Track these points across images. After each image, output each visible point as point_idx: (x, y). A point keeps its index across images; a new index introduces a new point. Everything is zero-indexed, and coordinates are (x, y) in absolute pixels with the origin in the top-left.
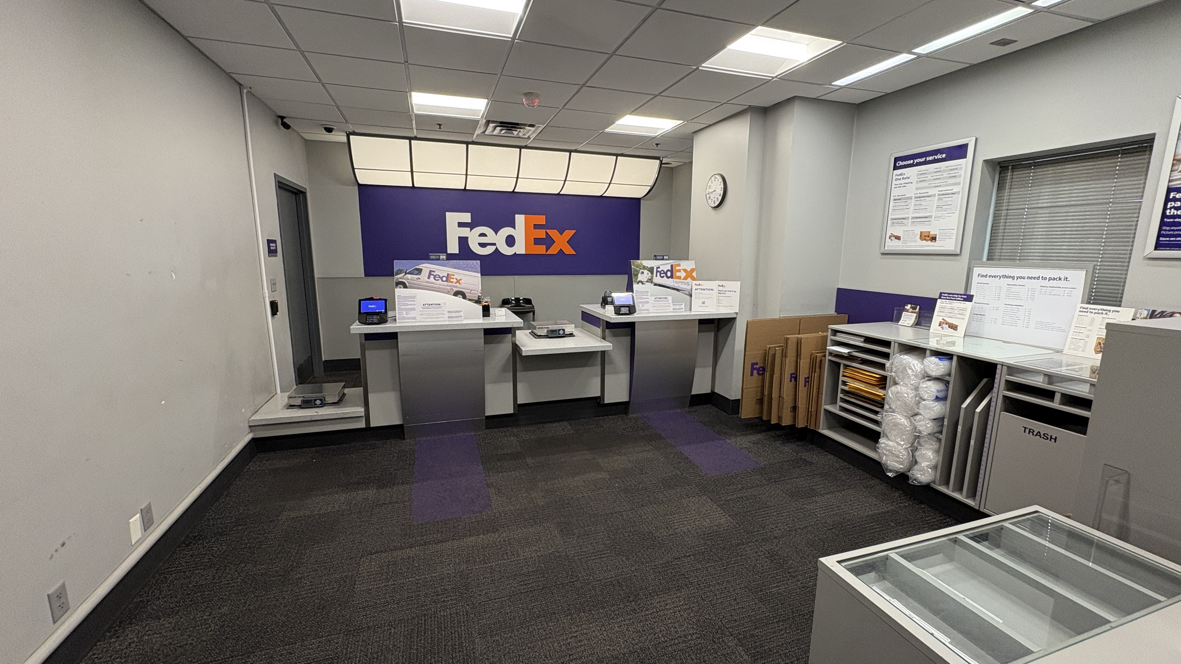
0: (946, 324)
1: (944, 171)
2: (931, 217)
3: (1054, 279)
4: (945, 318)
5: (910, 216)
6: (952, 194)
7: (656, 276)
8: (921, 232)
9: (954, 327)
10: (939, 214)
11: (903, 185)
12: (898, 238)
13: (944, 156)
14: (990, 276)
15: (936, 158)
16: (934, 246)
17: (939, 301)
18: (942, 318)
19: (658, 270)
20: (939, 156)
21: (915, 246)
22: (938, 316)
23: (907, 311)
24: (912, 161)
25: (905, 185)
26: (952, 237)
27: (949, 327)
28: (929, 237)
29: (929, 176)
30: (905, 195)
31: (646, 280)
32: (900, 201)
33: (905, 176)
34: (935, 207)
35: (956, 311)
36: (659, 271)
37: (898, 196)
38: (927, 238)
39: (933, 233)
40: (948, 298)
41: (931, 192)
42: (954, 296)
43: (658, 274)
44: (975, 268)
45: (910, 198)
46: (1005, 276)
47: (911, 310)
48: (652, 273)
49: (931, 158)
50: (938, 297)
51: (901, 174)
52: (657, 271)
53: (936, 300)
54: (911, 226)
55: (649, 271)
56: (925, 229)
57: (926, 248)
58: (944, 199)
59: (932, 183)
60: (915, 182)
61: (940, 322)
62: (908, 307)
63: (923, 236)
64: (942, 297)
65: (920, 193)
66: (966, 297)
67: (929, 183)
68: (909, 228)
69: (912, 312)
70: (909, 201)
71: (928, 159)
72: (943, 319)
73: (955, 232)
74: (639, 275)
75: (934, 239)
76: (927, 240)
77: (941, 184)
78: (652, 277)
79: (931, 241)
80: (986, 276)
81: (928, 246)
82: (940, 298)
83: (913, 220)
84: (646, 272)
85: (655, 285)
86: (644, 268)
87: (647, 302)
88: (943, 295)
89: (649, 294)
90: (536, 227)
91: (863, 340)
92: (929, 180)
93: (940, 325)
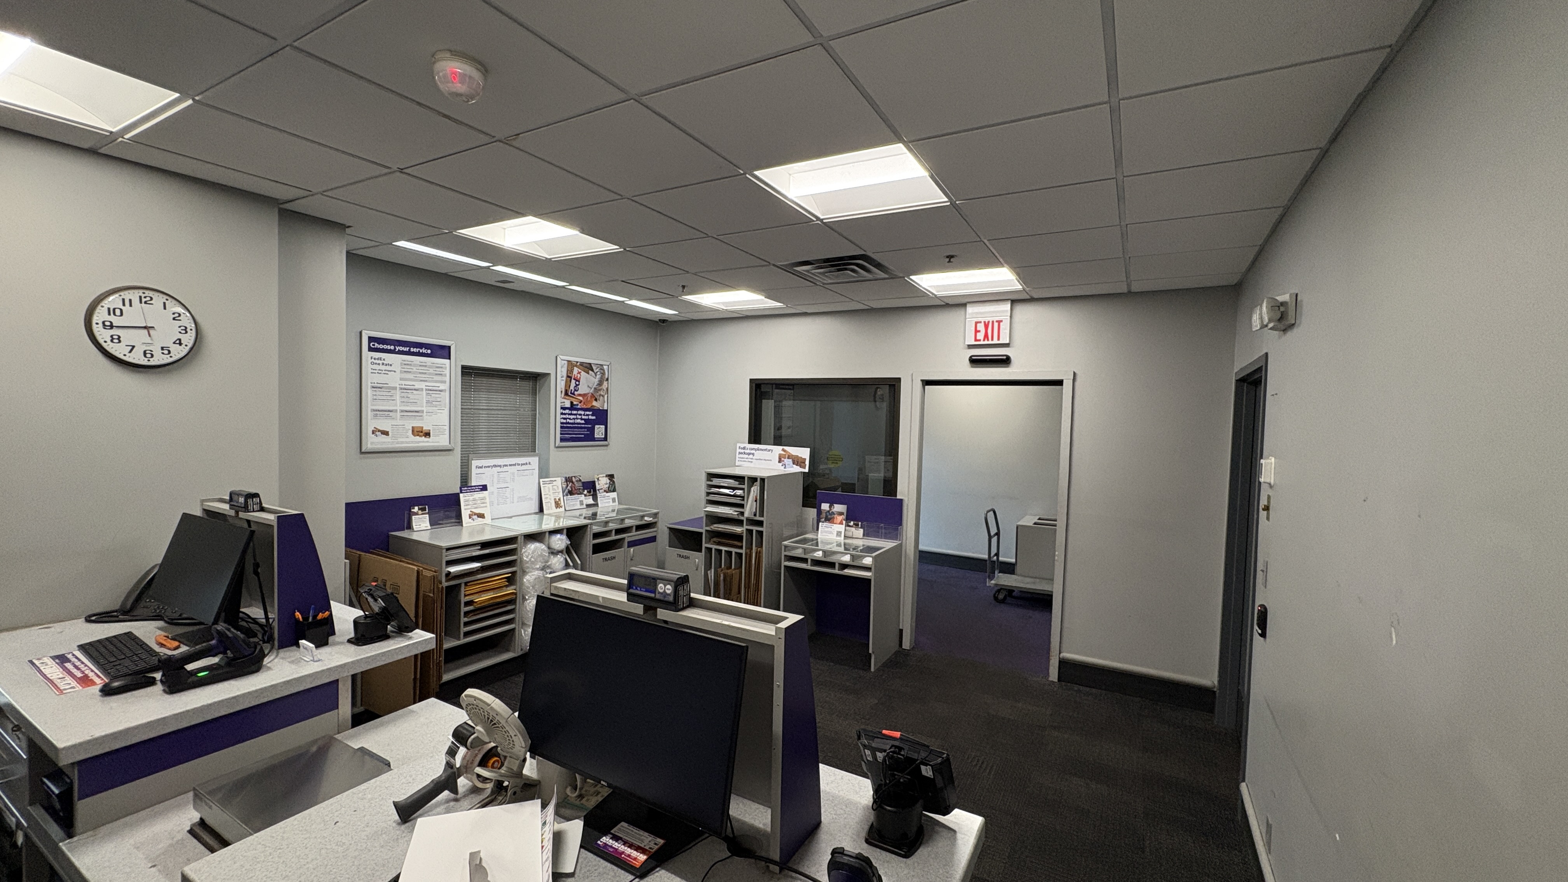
0: (475, 515)
2: (423, 412)
3: (524, 464)
4: (472, 510)
5: (399, 408)
6: (440, 391)
8: (413, 427)
9: (481, 516)
10: (431, 409)
11: (384, 372)
12: (386, 433)
13: (429, 351)
14: (485, 467)
15: (421, 351)
16: (428, 442)
17: (461, 495)
18: (470, 510)
21: (407, 442)
22: (465, 509)
23: (416, 514)
24: (392, 347)
25: (387, 372)
26: (445, 433)
27: (478, 517)
28: (422, 432)
29: (415, 368)
30: (387, 384)
32: (380, 390)
33: (385, 362)
34: (425, 401)
35: (479, 502)
37: (377, 383)
38: (421, 434)
39: (425, 428)
40: (467, 491)
41: (418, 385)
42: (472, 488)
44: (473, 461)
45: (395, 388)
46: (495, 466)
47: (420, 512)
49: (415, 350)
50: (458, 491)
51: (380, 359)
53: (458, 494)
56: (417, 424)
57: (421, 444)
58: (433, 395)
59: (418, 376)
60: (398, 371)
61: (469, 515)
62: (416, 509)
63: (416, 430)
64: (463, 491)
65: (405, 385)
66: (481, 487)
67: (415, 375)
68: (399, 422)
69: (422, 514)
70: (393, 392)
71: (412, 350)
73: (447, 428)
75: (427, 434)
76: (421, 436)
77: (426, 379)
79: (425, 436)
80: (481, 467)
81: (423, 442)
82: (461, 492)
83: (402, 414)
88: (462, 488)
91: (480, 547)
92: (415, 373)
93: (470, 518)
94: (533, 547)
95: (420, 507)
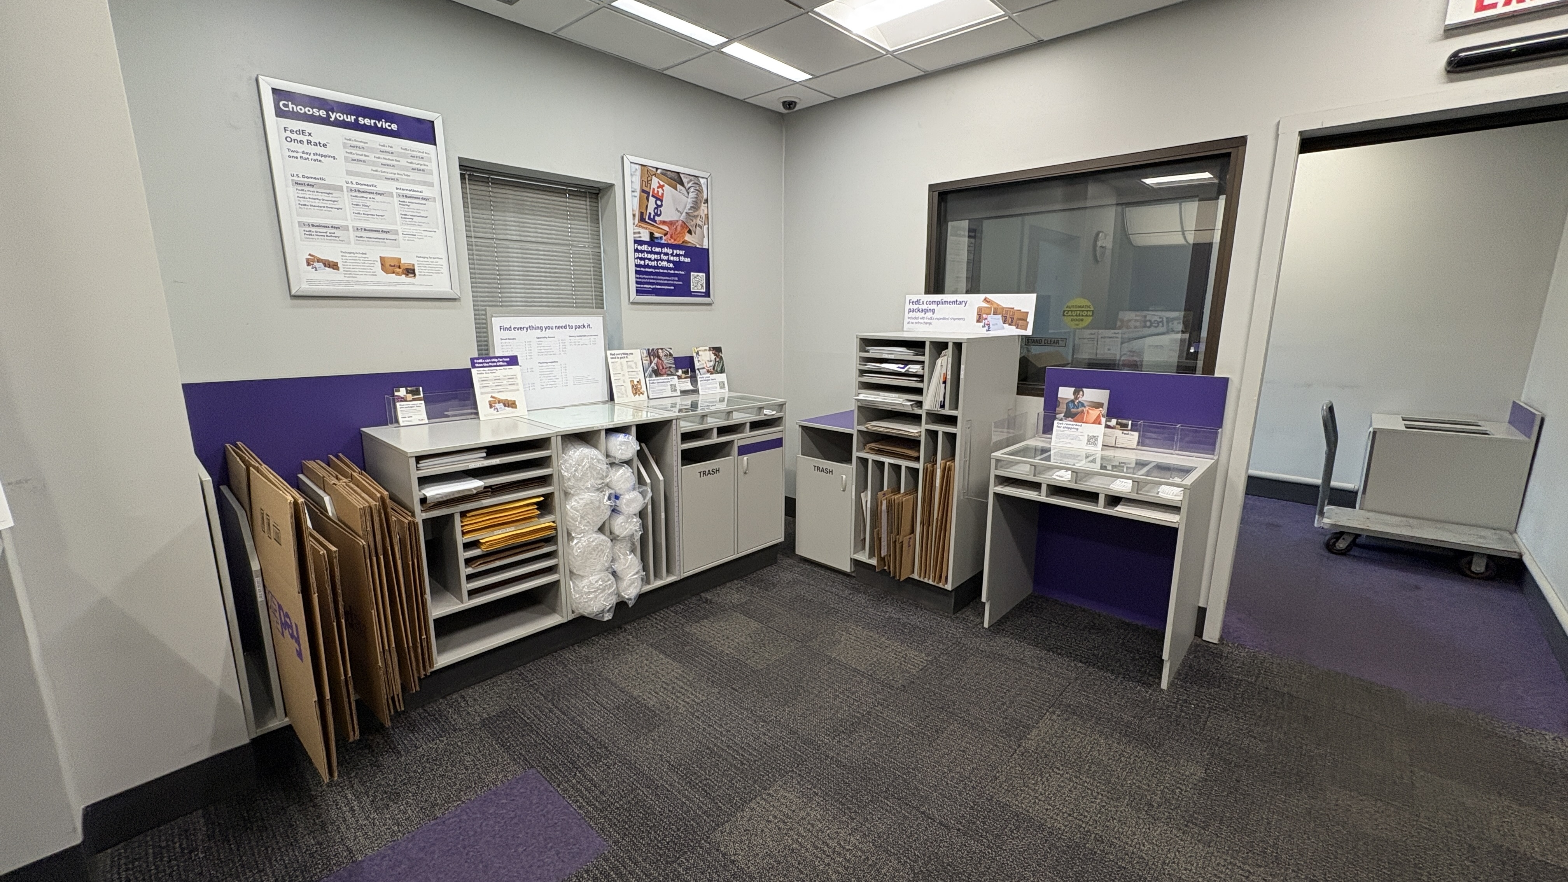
0: (499, 403)
1: (400, 155)
2: (396, 232)
3: (580, 327)
4: (494, 395)
5: (351, 224)
6: (422, 199)
8: (382, 258)
9: (511, 404)
10: (410, 229)
11: (313, 157)
12: (334, 266)
13: (394, 127)
14: (514, 328)
15: (379, 126)
16: (413, 284)
17: (474, 371)
18: (490, 395)
20: (384, 125)
21: (376, 284)
22: (482, 393)
23: (403, 399)
24: (323, 113)
25: (319, 158)
26: (442, 270)
27: (505, 406)
28: (399, 267)
29: (369, 154)
30: (323, 179)
32: (313, 189)
33: (313, 140)
34: (398, 215)
35: (505, 382)
37: (305, 177)
38: (398, 270)
39: (406, 261)
40: (485, 365)
41: (382, 185)
42: (493, 360)
44: (493, 319)
45: (340, 189)
46: (531, 328)
47: (410, 397)
49: (367, 121)
50: (470, 367)
51: (303, 132)
53: (469, 371)
54: (356, 244)
56: (390, 253)
57: (399, 288)
58: (412, 206)
59: (380, 169)
60: (340, 158)
61: (490, 402)
62: (402, 392)
63: (387, 265)
64: (477, 365)
65: (357, 184)
66: (508, 359)
67: (375, 169)
68: (353, 247)
69: (414, 400)
70: (336, 194)
71: (361, 120)
72: (491, 397)
73: (444, 262)
75: (410, 272)
76: (397, 274)
77: (397, 176)
79: (406, 275)
80: (509, 329)
81: (403, 283)
82: (474, 366)
83: (359, 234)
88: (475, 361)
91: (484, 455)
92: (374, 164)
93: (491, 407)
94: (580, 453)
95: (409, 389)
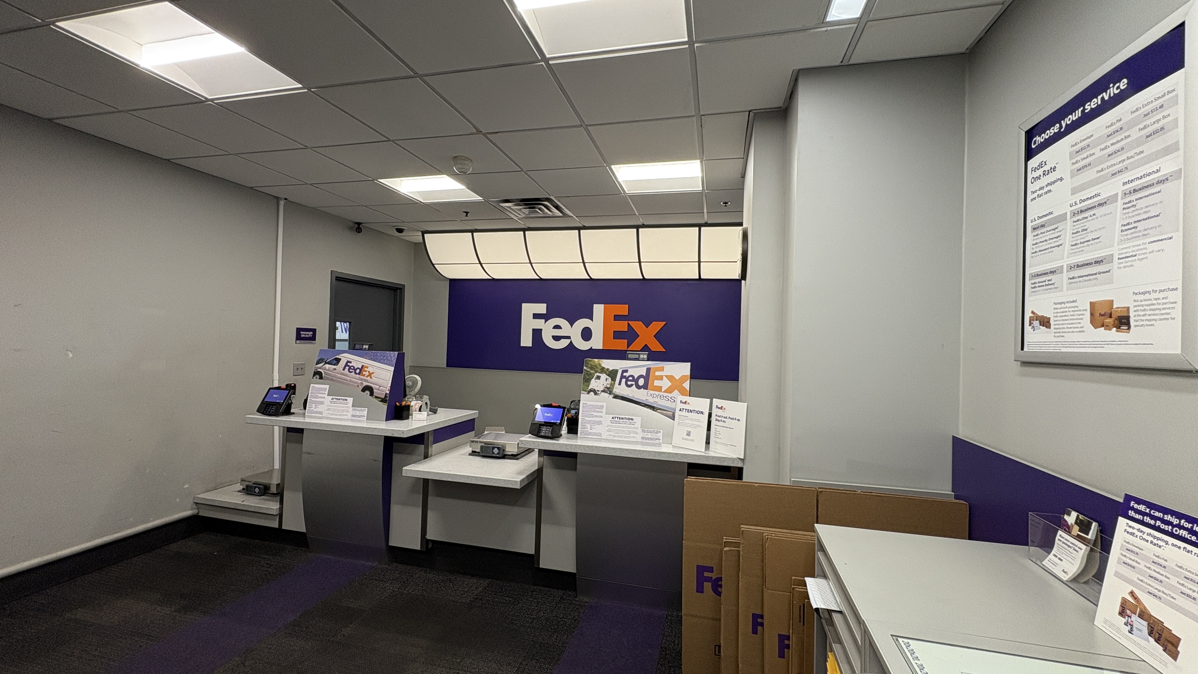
0: (1143, 617)
1: (1131, 124)
2: (1109, 259)
4: (1137, 593)
5: (1065, 262)
6: (1158, 182)
7: (620, 384)
8: (1092, 304)
9: (1166, 640)
10: (1131, 247)
11: (1046, 189)
12: (1047, 323)
15: (1106, 98)
16: (1126, 343)
17: (1122, 522)
18: (1131, 588)
19: (625, 374)
20: (1113, 91)
21: (1083, 344)
22: (1119, 576)
23: (1068, 529)
24: (1057, 128)
25: (1049, 188)
26: (1172, 313)
27: (1152, 633)
28: (1111, 317)
29: (1097, 150)
30: (1051, 213)
31: (602, 389)
32: (1044, 230)
33: (1047, 168)
34: (1118, 228)
35: (1174, 581)
36: (625, 377)
37: (1040, 218)
38: (1108, 320)
39: (1119, 305)
40: (1147, 519)
41: (1106, 190)
42: (1168, 517)
43: (624, 380)
45: (1062, 218)
47: (1076, 530)
48: (614, 379)
49: (1094, 103)
51: (1041, 165)
52: (622, 377)
54: (1068, 290)
55: (608, 375)
56: (1100, 294)
57: (1107, 349)
58: (1141, 204)
59: (1104, 166)
60: (1067, 176)
61: (1124, 602)
62: (1072, 518)
63: (1097, 314)
64: (1131, 513)
65: (1080, 202)
67: (1100, 168)
68: (1065, 295)
69: (1077, 537)
70: (1061, 226)
71: (1088, 107)
72: (1132, 593)
73: (1178, 296)
74: (593, 380)
75: (1124, 321)
76: (1107, 327)
77: (1126, 163)
78: (612, 385)
79: (1118, 328)
81: (1112, 343)
83: (1072, 274)
84: (604, 376)
85: (616, 397)
86: (603, 370)
87: (600, 423)
88: (1132, 503)
89: (604, 411)
90: (617, 318)
92: (1098, 161)
93: (1122, 613)
95: (1081, 517)
